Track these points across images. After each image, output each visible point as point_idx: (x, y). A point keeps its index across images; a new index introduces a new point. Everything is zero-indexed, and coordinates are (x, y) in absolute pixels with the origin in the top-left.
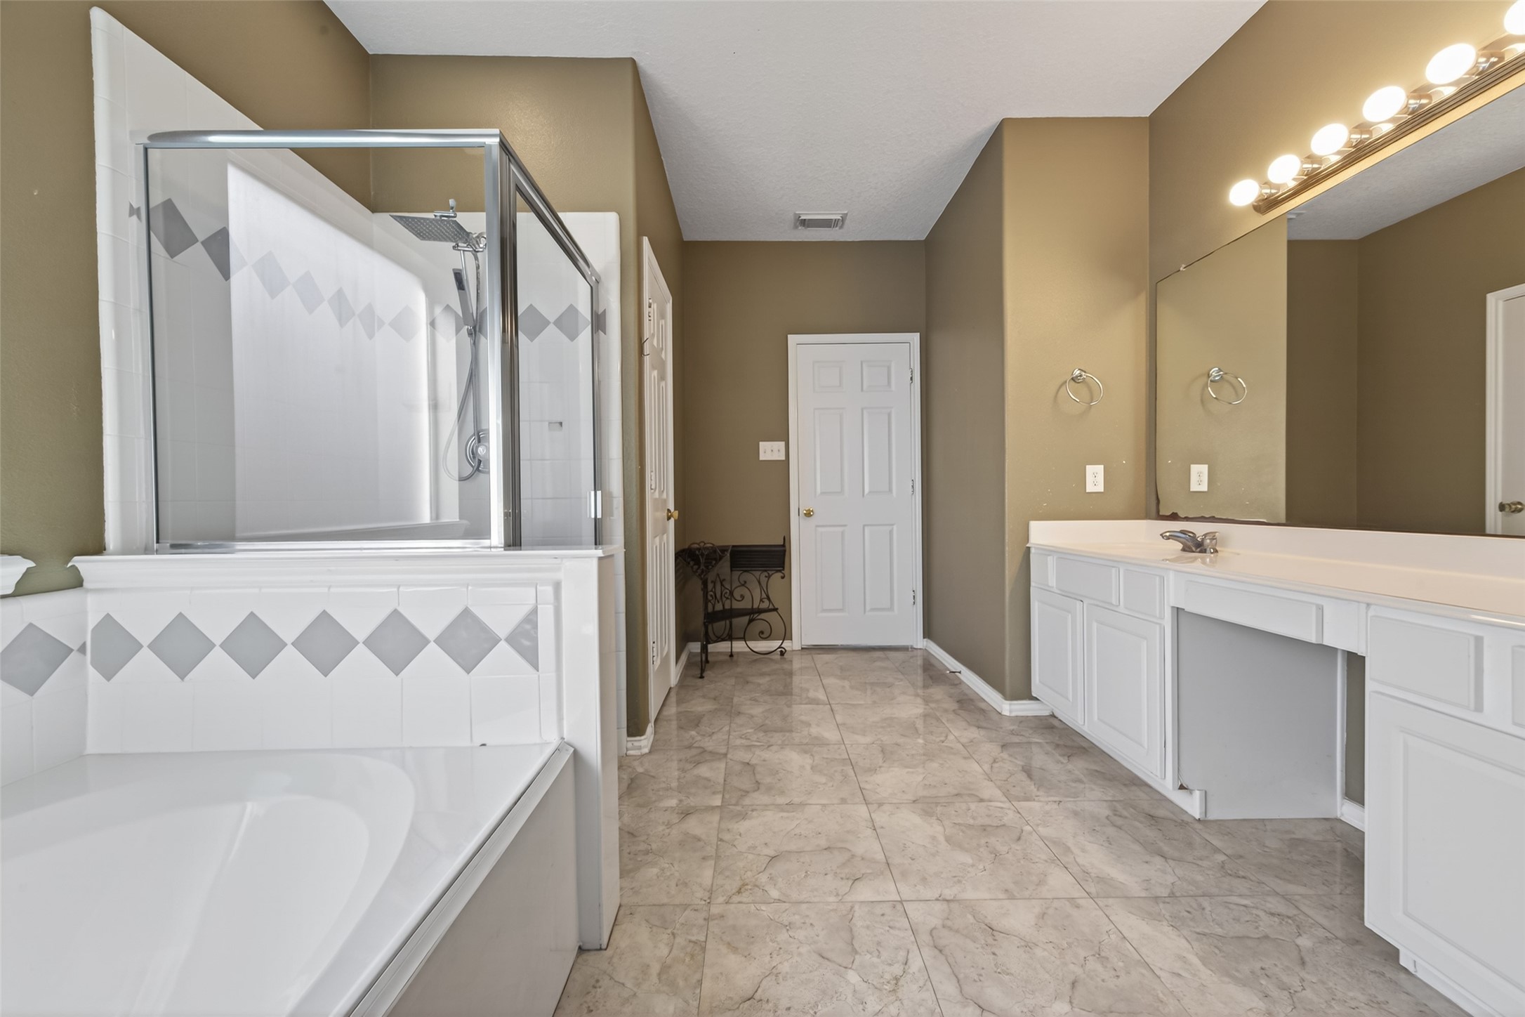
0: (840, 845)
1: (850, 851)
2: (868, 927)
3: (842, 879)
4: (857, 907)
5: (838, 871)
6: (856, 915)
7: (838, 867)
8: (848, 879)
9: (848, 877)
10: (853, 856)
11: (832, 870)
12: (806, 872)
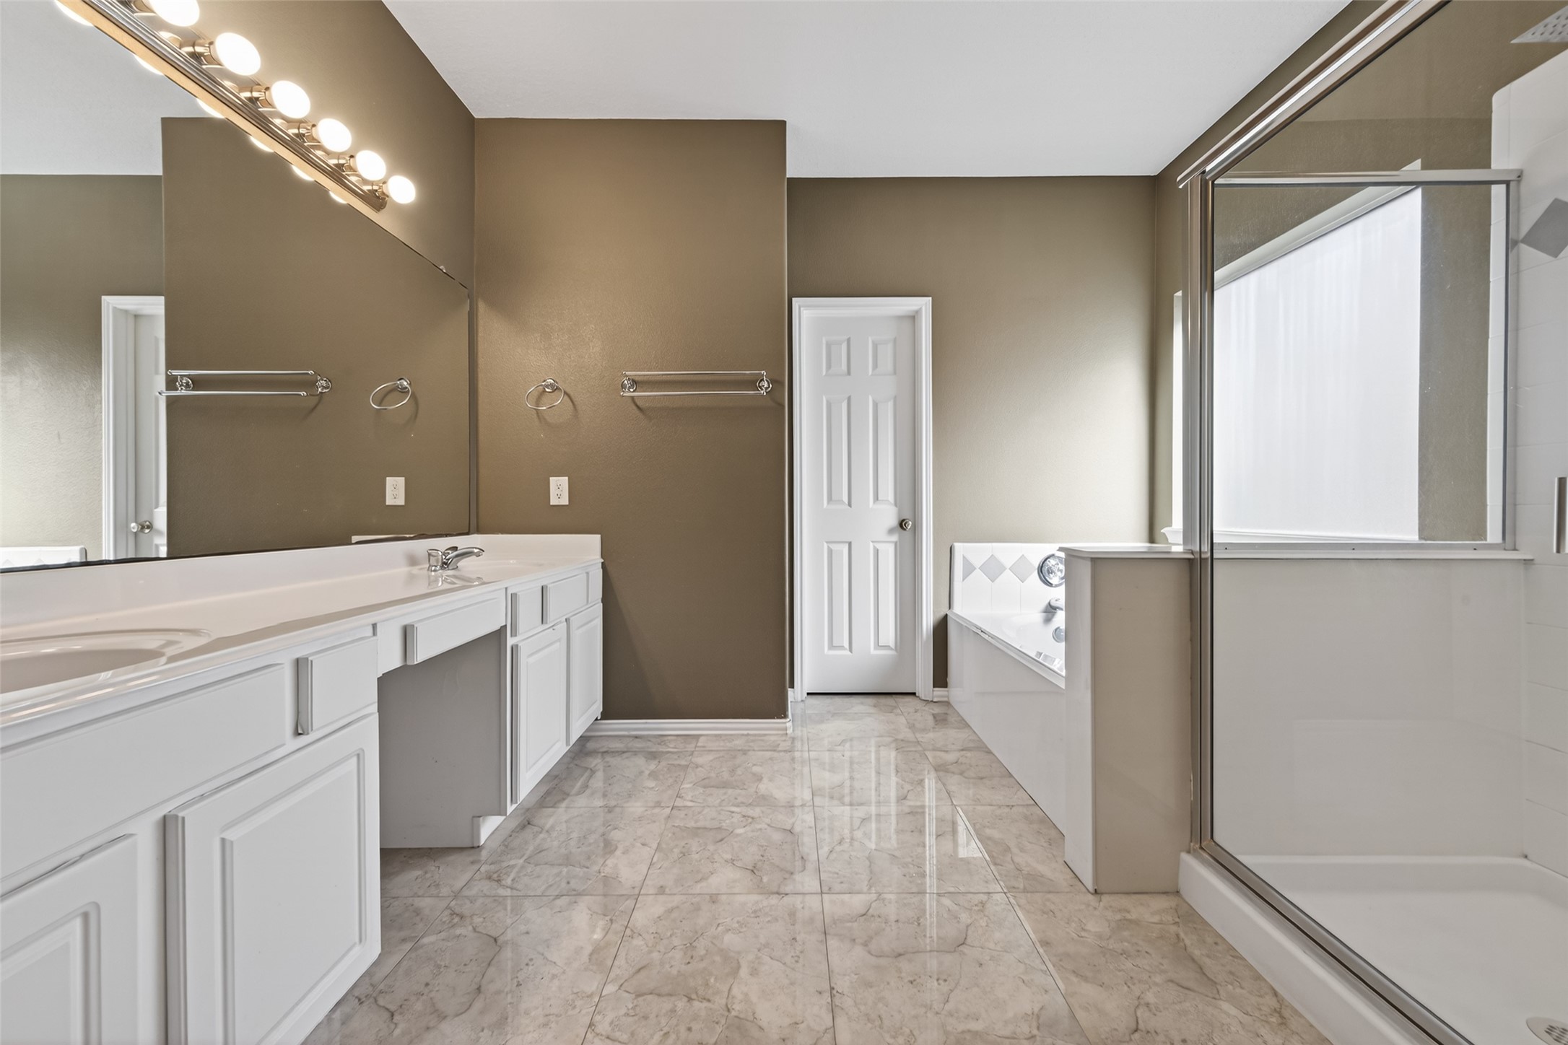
0: (883, 961)
1: (869, 952)
2: (857, 874)
3: (879, 917)
4: (865, 889)
5: (884, 925)
6: (866, 883)
7: (884, 929)
8: (873, 916)
9: (872, 919)
10: (865, 944)
11: (890, 926)
12: (919, 924)
